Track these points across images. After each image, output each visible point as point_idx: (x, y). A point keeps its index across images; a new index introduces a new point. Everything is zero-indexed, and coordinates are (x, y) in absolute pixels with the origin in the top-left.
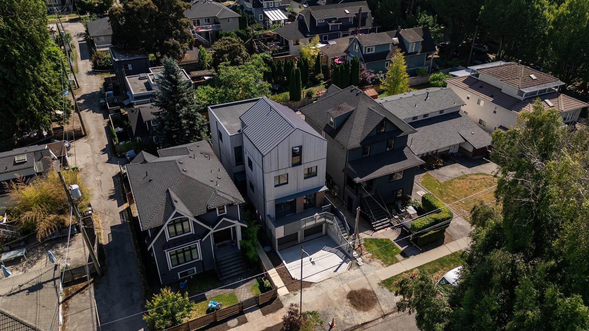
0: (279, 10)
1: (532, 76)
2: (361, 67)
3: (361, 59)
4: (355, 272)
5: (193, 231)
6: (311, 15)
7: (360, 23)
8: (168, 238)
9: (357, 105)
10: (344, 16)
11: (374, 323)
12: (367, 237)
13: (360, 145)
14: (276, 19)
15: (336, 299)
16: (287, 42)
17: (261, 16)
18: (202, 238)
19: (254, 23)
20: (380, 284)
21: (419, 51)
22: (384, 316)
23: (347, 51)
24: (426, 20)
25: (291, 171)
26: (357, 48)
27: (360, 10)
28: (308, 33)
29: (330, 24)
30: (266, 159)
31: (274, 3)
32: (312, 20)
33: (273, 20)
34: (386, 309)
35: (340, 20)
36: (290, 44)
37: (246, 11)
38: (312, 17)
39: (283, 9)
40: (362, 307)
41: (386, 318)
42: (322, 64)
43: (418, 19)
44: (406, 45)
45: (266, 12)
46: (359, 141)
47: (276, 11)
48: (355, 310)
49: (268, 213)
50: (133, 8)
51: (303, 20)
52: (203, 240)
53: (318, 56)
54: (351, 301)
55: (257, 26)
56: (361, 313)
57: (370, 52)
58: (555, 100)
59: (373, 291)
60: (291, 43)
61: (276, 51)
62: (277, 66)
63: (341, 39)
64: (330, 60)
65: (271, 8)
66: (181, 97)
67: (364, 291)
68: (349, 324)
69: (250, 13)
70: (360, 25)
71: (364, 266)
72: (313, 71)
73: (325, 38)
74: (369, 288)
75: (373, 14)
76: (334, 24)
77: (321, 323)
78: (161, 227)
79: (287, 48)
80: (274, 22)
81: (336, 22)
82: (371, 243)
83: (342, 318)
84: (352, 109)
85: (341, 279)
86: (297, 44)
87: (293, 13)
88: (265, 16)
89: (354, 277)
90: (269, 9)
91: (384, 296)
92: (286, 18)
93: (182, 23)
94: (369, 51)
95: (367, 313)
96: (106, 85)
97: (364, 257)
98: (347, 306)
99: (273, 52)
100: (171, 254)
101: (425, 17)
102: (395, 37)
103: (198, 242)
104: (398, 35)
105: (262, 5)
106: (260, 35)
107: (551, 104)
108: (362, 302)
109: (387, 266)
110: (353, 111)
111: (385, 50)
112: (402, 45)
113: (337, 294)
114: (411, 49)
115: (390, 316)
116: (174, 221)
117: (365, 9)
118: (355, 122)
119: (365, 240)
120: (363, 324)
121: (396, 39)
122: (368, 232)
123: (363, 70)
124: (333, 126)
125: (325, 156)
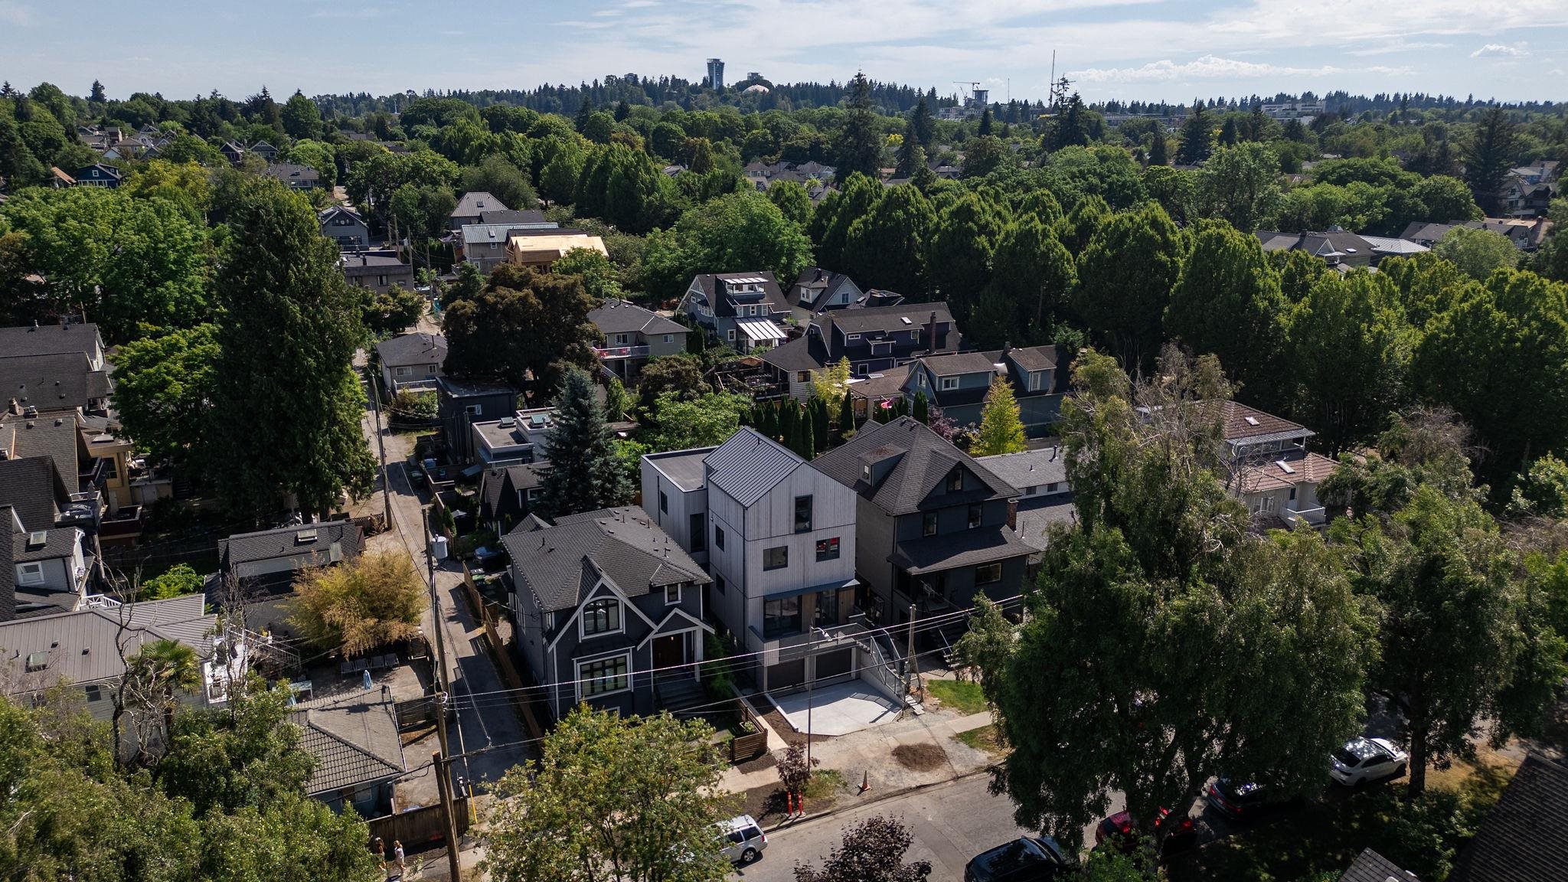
0: (769, 322)
1: (1252, 420)
2: (932, 414)
3: (932, 402)
4: (909, 722)
5: (622, 629)
6: (834, 327)
7: (933, 342)
8: (582, 636)
9: (911, 444)
10: (900, 328)
11: (937, 787)
12: (934, 678)
13: (916, 510)
14: (763, 338)
15: (872, 755)
16: (785, 376)
17: (731, 332)
18: (637, 645)
19: (717, 345)
20: (952, 738)
21: (1051, 389)
22: (956, 778)
23: (904, 389)
24: (1068, 337)
25: (793, 543)
26: (924, 382)
27: (933, 318)
28: (828, 358)
29: (873, 343)
30: (750, 513)
31: (759, 308)
32: (836, 334)
33: (756, 338)
34: (959, 768)
35: (892, 336)
36: (790, 379)
37: (701, 323)
38: (834, 328)
39: (777, 320)
40: (918, 767)
41: (960, 780)
42: (856, 413)
43: (1053, 336)
44: (1023, 375)
45: (742, 325)
46: (916, 503)
47: (763, 323)
48: (906, 770)
49: (750, 621)
50: (496, 303)
51: (817, 335)
52: (638, 648)
53: (848, 396)
54: (899, 758)
55: (723, 350)
56: (916, 774)
57: (951, 388)
58: (1298, 463)
59: (941, 748)
60: (794, 378)
61: (763, 392)
62: (766, 412)
63: (896, 370)
64: (871, 405)
65: (754, 317)
66: (594, 438)
67: (924, 746)
68: (894, 787)
69: (710, 326)
70: (933, 346)
71: (926, 717)
72: (837, 426)
73: (863, 370)
74: (932, 743)
75: (960, 326)
76: (881, 342)
77: (845, 785)
78: (575, 609)
79: (786, 387)
80: (758, 343)
81: (883, 340)
82: (940, 686)
83: (882, 779)
84: (902, 451)
85: (882, 730)
86: (806, 377)
87: (798, 328)
88: (741, 332)
89: (906, 729)
90: (747, 318)
91: (958, 753)
92: (784, 336)
93: (583, 332)
94: (947, 385)
95: (926, 774)
96: (420, 450)
97: (926, 704)
98: (892, 765)
99: (757, 393)
100: (584, 668)
101: (1066, 332)
102: (1001, 362)
103: (628, 651)
104: (1005, 359)
105: (734, 312)
106: (731, 364)
107: (1288, 469)
108: (918, 760)
109: (966, 716)
110: (904, 454)
111: (981, 384)
112: (1015, 376)
113: (874, 749)
114: (1033, 384)
115: (968, 778)
116: (595, 602)
117: (943, 315)
118: (908, 472)
119: (931, 682)
120: (919, 787)
121: (1001, 366)
122: (937, 671)
123: (937, 419)
124: (868, 482)
125: (853, 519)
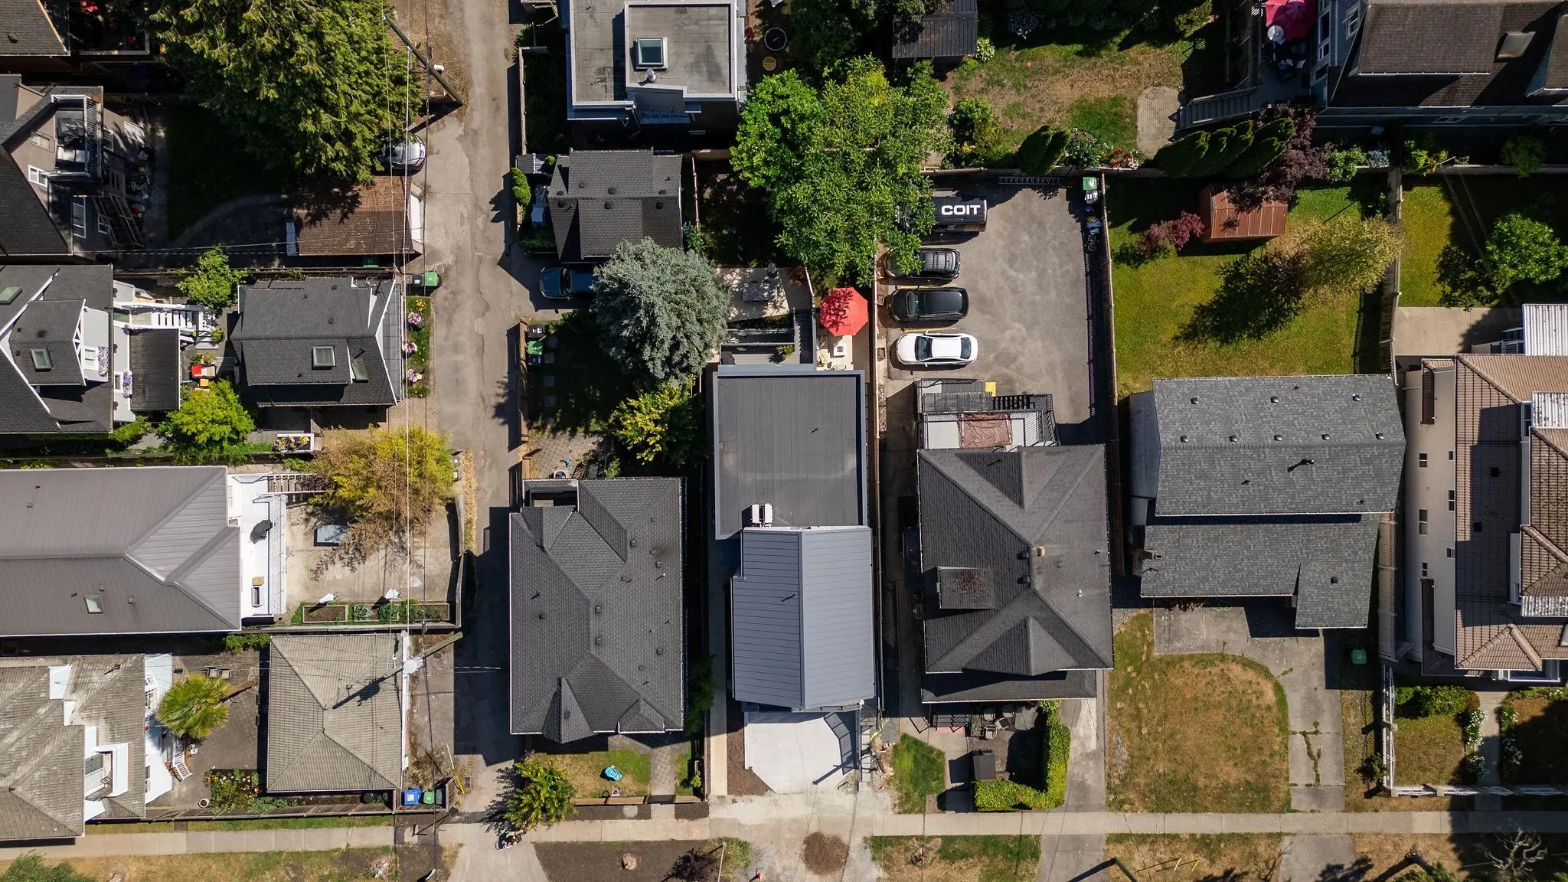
12: (911, 730)
15: (788, 836)
40: (815, 866)
48: (803, 866)
54: (807, 849)
59: (848, 847)
67: (836, 841)
71: (865, 794)
74: (845, 839)
77: (747, 864)
82: (908, 748)
83: (777, 871)
85: (815, 800)
89: (836, 807)
91: (859, 862)
95: (817, 877)
97: (877, 775)
98: (796, 855)
108: (819, 859)
109: (899, 813)
113: (795, 827)
119: (904, 736)
122: (920, 722)
